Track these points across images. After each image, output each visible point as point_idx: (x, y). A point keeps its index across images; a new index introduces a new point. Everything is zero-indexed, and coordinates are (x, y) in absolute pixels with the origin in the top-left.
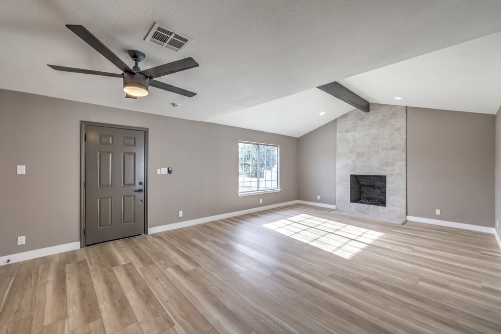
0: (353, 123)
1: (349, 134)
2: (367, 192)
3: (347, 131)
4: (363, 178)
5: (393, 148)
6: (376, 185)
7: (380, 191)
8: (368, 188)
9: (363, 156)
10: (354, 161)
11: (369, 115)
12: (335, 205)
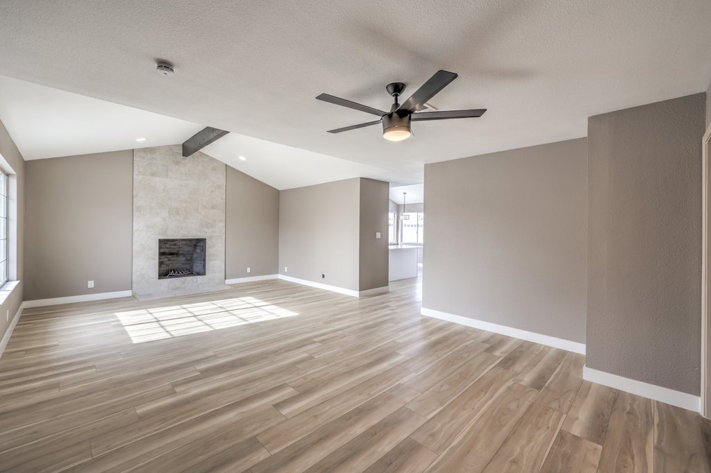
0: (164, 165)
1: (157, 179)
2: (167, 263)
3: (153, 174)
4: (167, 243)
5: (214, 207)
6: (180, 252)
7: (184, 258)
8: (170, 257)
9: (178, 214)
10: (164, 219)
11: (186, 161)
12: (132, 289)
